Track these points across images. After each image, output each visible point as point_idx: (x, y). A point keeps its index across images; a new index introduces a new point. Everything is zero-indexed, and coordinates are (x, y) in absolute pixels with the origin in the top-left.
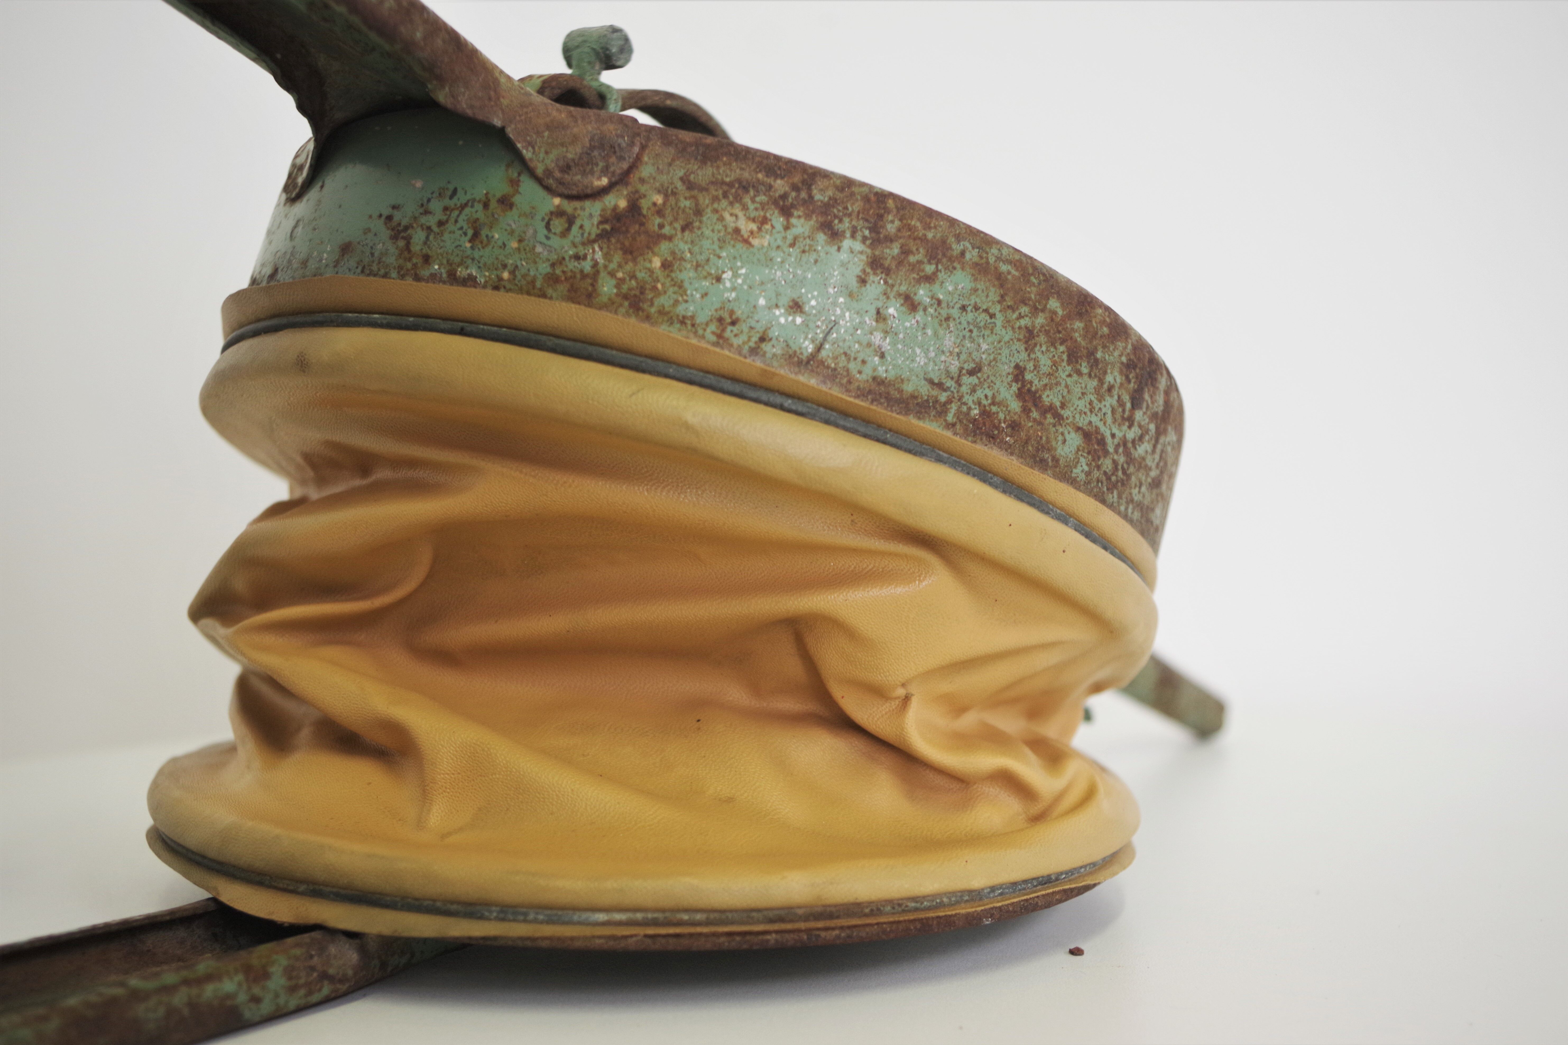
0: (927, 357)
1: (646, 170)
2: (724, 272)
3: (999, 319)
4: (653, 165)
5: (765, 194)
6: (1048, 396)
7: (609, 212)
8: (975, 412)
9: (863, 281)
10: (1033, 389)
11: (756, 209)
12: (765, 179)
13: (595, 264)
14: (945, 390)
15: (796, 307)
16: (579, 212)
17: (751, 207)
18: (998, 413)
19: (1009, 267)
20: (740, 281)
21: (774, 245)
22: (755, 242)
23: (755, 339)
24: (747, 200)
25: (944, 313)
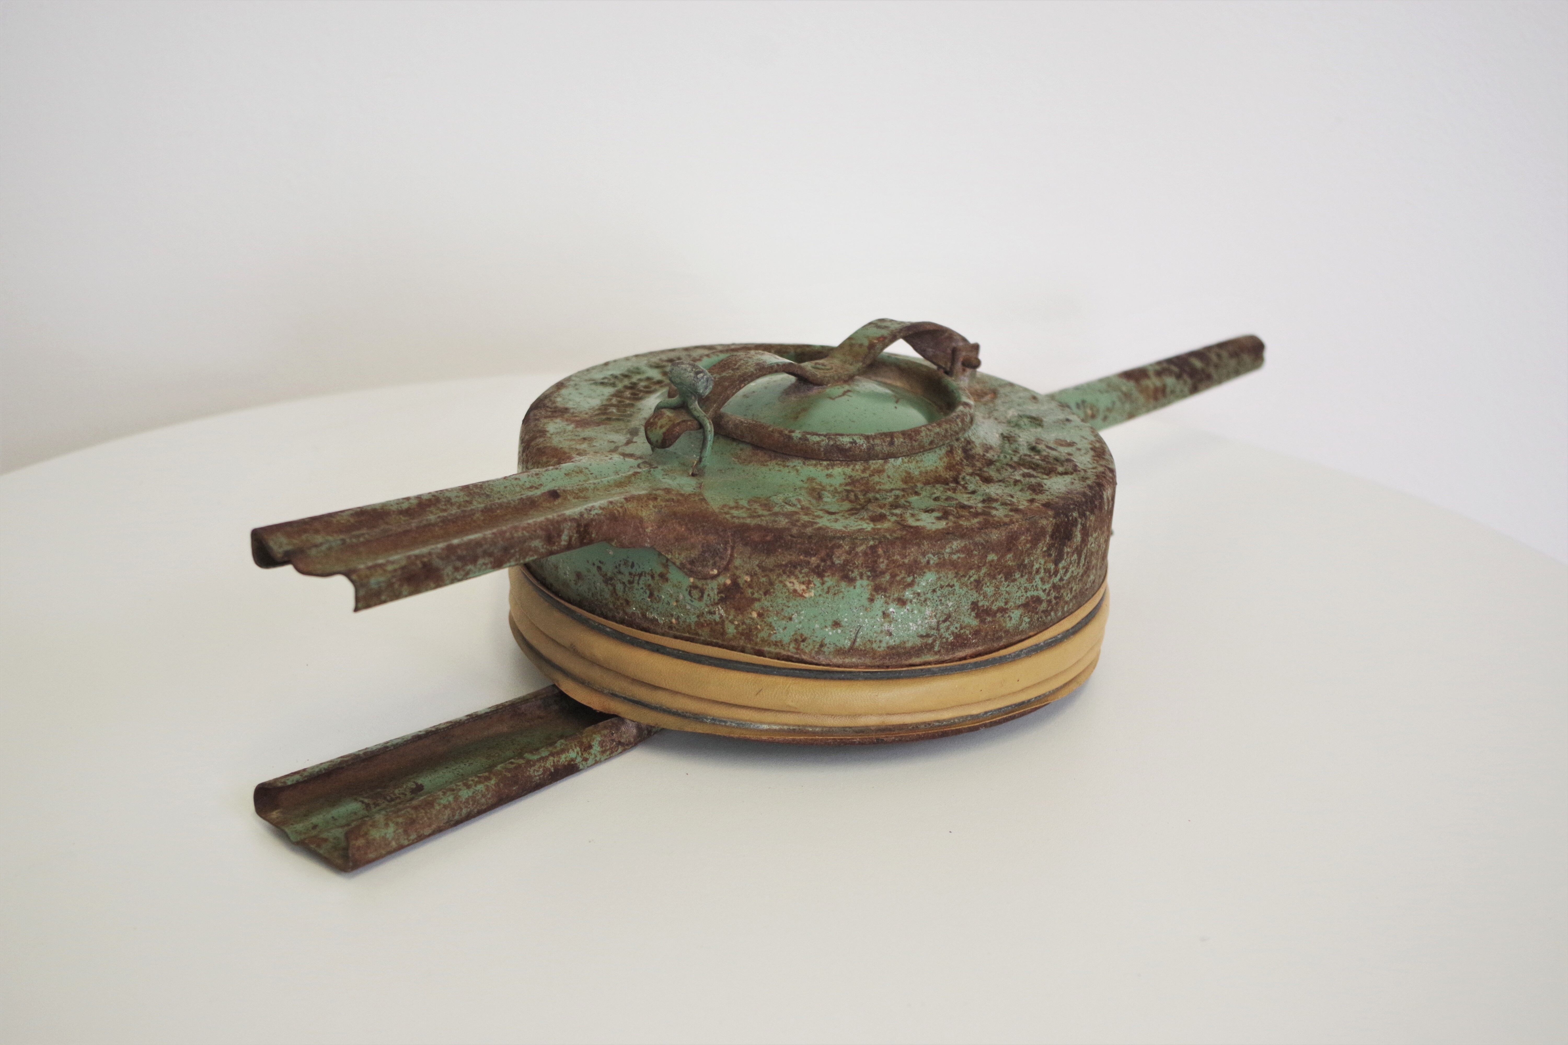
0: (916, 624)
1: (737, 562)
2: (793, 615)
3: (957, 585)
4: (740, 558)
5: (806, 568)
6: (995, 605)
7: (722, 587)
8: (951, 638)
9: (871, 600)
10: (985, 607)
11: (803, 577)
12: (805, 559)
13: (721, 617)
14: (930, 637)
15: (836, 624)
16: (705, 586)
17: (801, 576)
18: (965, 632)
19: (959, 555)
20: (802, 618)
21: (818, 594)
22: (807, 595)
23: (817, 646)
24: (797, 572)
25: (922, 599)
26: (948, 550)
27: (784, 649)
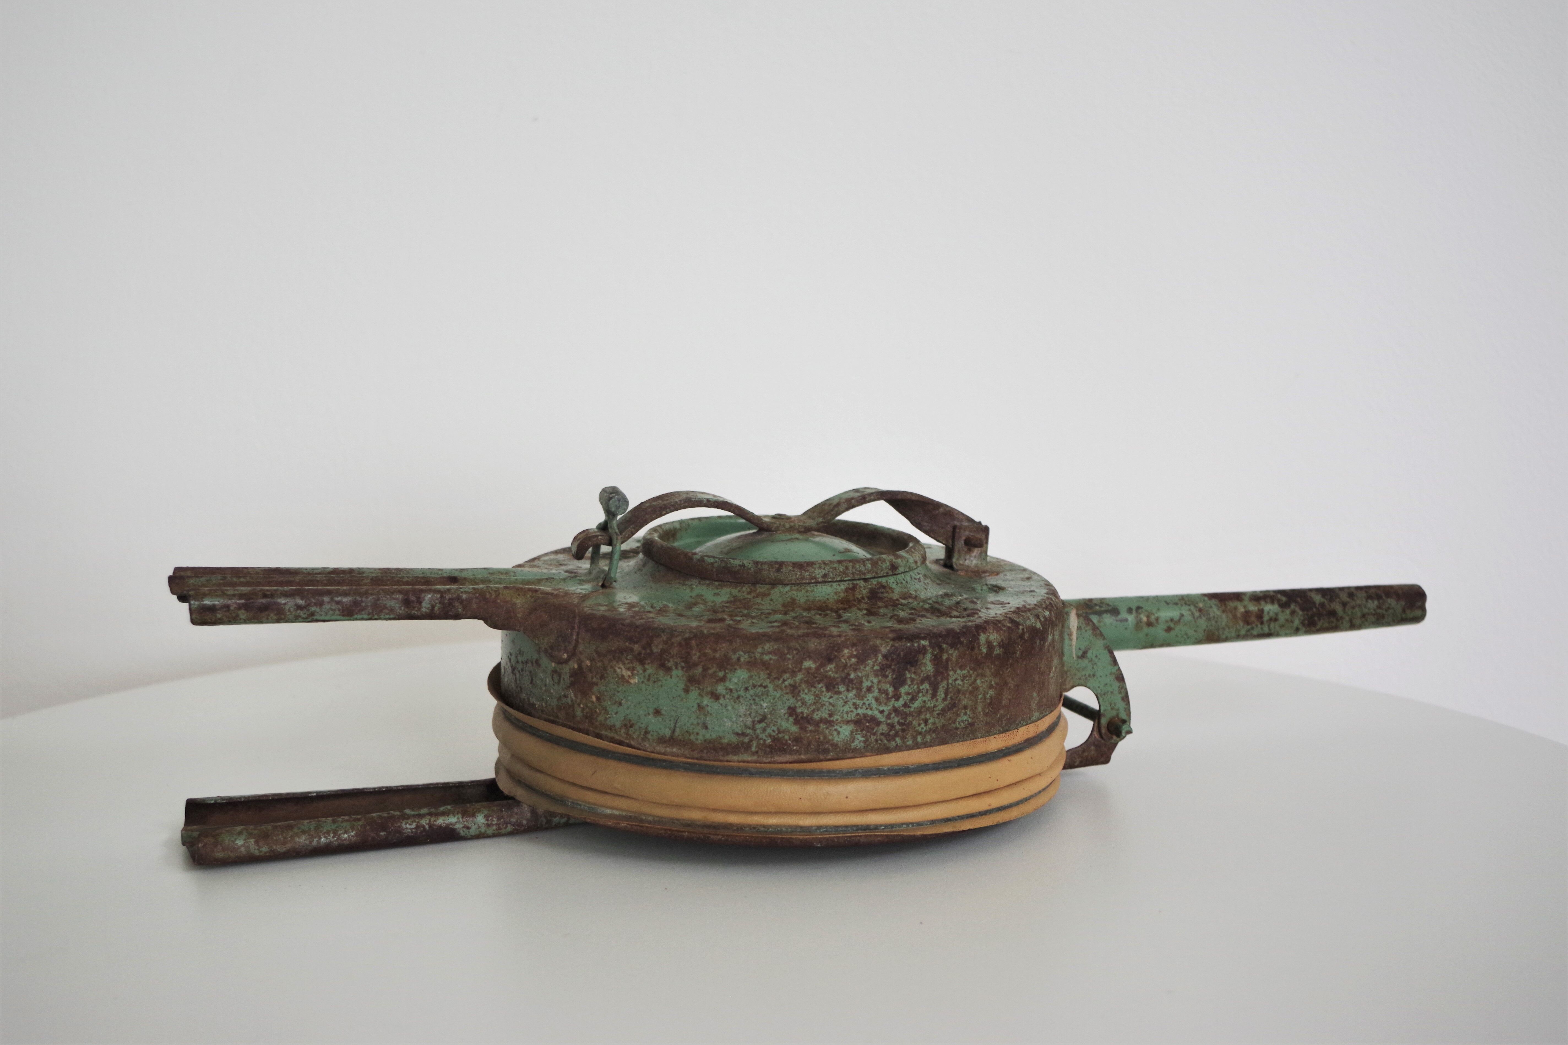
0: (731, 721)
1: (581, 647)
2: (622, 700)
3: (771, 687)
4: (583, 644)
5: (631, 654)
6: (817, 715)
7: (572, 671)
8: (769, 741)
9: (687, 691)
10: (805, 715)
11: (629, 663)
12: (630, 646)
13: (572, 700)
14: (747, 736)
15: (657, 712)
16: (561, 671)
17: (626, 662)
18: (784, 737)
19: (771, 656)
20: (630, 703)
21: (641, 681)
22: (632, 681)
23: (643, 733)
24: (624, 659)
25: (735, 695)
26: (759, 650)
27: (617, 733)
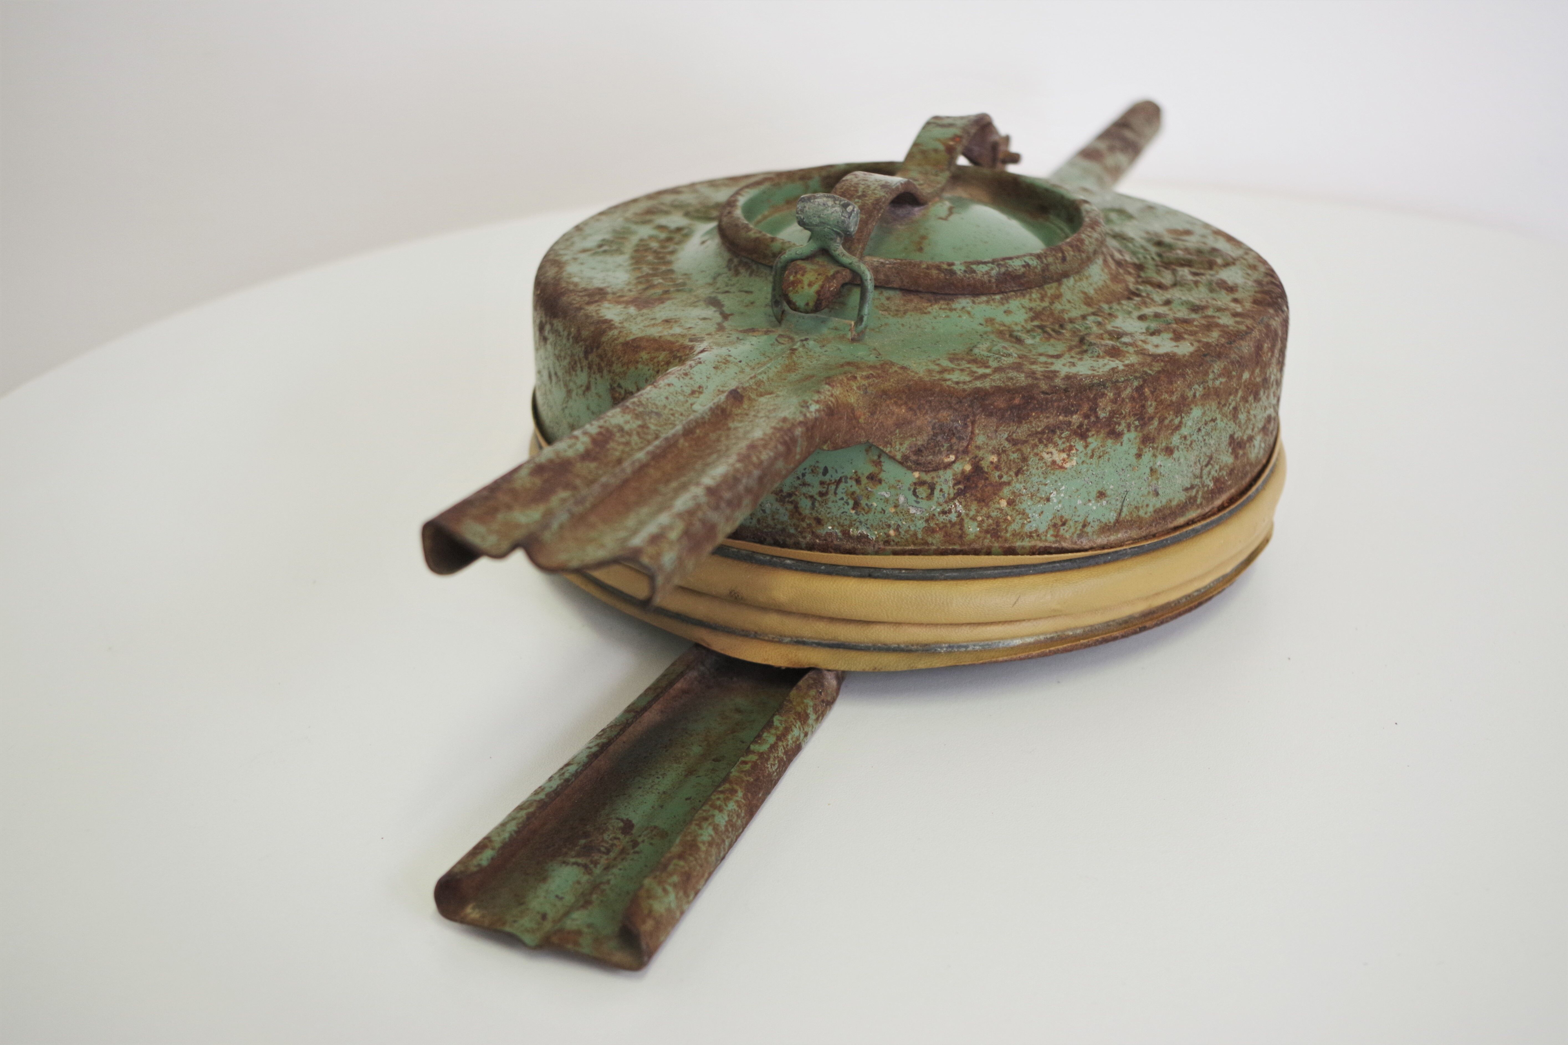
0: (1182, 476)
1: (980, 440)
2: (1051, 494)
3: (1219, 418)
4: (984, 434)
5: (1067, 430)
6: (1246, 434)
7: (959, 476)
9: (1139, 456)
10: (1239, 439)
11: (1064, 443)
12: (1065, 419)
13: (959, 515)
14: (1194, 488)
16: (936, 480)
17: (1060, 442)
18: (1223, 474)
20: (1062, 495)
21: (1080, 461)
22: (1067, 465)
23: (1080, 527)
24: (1056, 439)
25: (1188, 442)
26: (1211, 376)
27: (1041, 540)
